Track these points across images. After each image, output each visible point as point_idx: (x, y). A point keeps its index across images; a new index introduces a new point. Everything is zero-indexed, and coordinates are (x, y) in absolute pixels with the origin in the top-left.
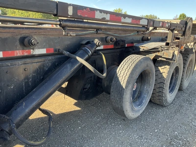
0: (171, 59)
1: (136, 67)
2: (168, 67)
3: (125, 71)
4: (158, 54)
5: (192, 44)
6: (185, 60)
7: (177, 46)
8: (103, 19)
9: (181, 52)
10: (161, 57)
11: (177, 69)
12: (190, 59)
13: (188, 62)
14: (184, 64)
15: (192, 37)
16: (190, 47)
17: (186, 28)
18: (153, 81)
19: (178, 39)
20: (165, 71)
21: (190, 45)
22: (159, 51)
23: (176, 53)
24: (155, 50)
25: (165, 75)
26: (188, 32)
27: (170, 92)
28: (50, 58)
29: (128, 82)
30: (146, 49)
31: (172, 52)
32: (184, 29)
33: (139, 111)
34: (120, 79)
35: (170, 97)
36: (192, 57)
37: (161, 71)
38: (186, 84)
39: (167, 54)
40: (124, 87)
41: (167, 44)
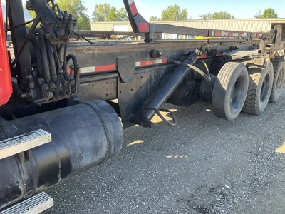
0: (263, 66)
1: (234, 72)
2: (259, 74)
3: (225, 76)
4: (249, 62)
5: (283, 51)
6: (275, 69)
7: (268, 53)
8: (225, 36)
9: (271, 59)
10: (253, 64)
11: (267, 78)
12: (281, 68)
13: (279, 71)
14: (275, 73)
15: (282, 43)
16: (280, 54)
17: (276, 36)
18: (246, 86)
19: (269, 46)
20: (257, 78)
21: (281, 52)
22: (250, 59)
23: (267, 60)
24: (247, 58)
25: (257, 82)
26: (278, 40)
27: (261, 101)
28: (164, 67)
29: (229, 85)
30: (237, 57)
31: (263, 59)
32: (274, 37)
33: (235, 113)
34: (221, 83)
35: (262, 105)
36: (283, 65)
37: (253, 78)
38: (277, 95)
39: (258, 61)
40: (226, 89)
41: (260, 52)
